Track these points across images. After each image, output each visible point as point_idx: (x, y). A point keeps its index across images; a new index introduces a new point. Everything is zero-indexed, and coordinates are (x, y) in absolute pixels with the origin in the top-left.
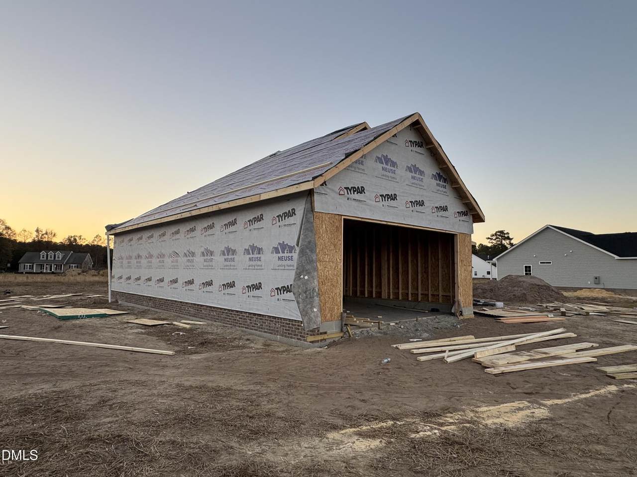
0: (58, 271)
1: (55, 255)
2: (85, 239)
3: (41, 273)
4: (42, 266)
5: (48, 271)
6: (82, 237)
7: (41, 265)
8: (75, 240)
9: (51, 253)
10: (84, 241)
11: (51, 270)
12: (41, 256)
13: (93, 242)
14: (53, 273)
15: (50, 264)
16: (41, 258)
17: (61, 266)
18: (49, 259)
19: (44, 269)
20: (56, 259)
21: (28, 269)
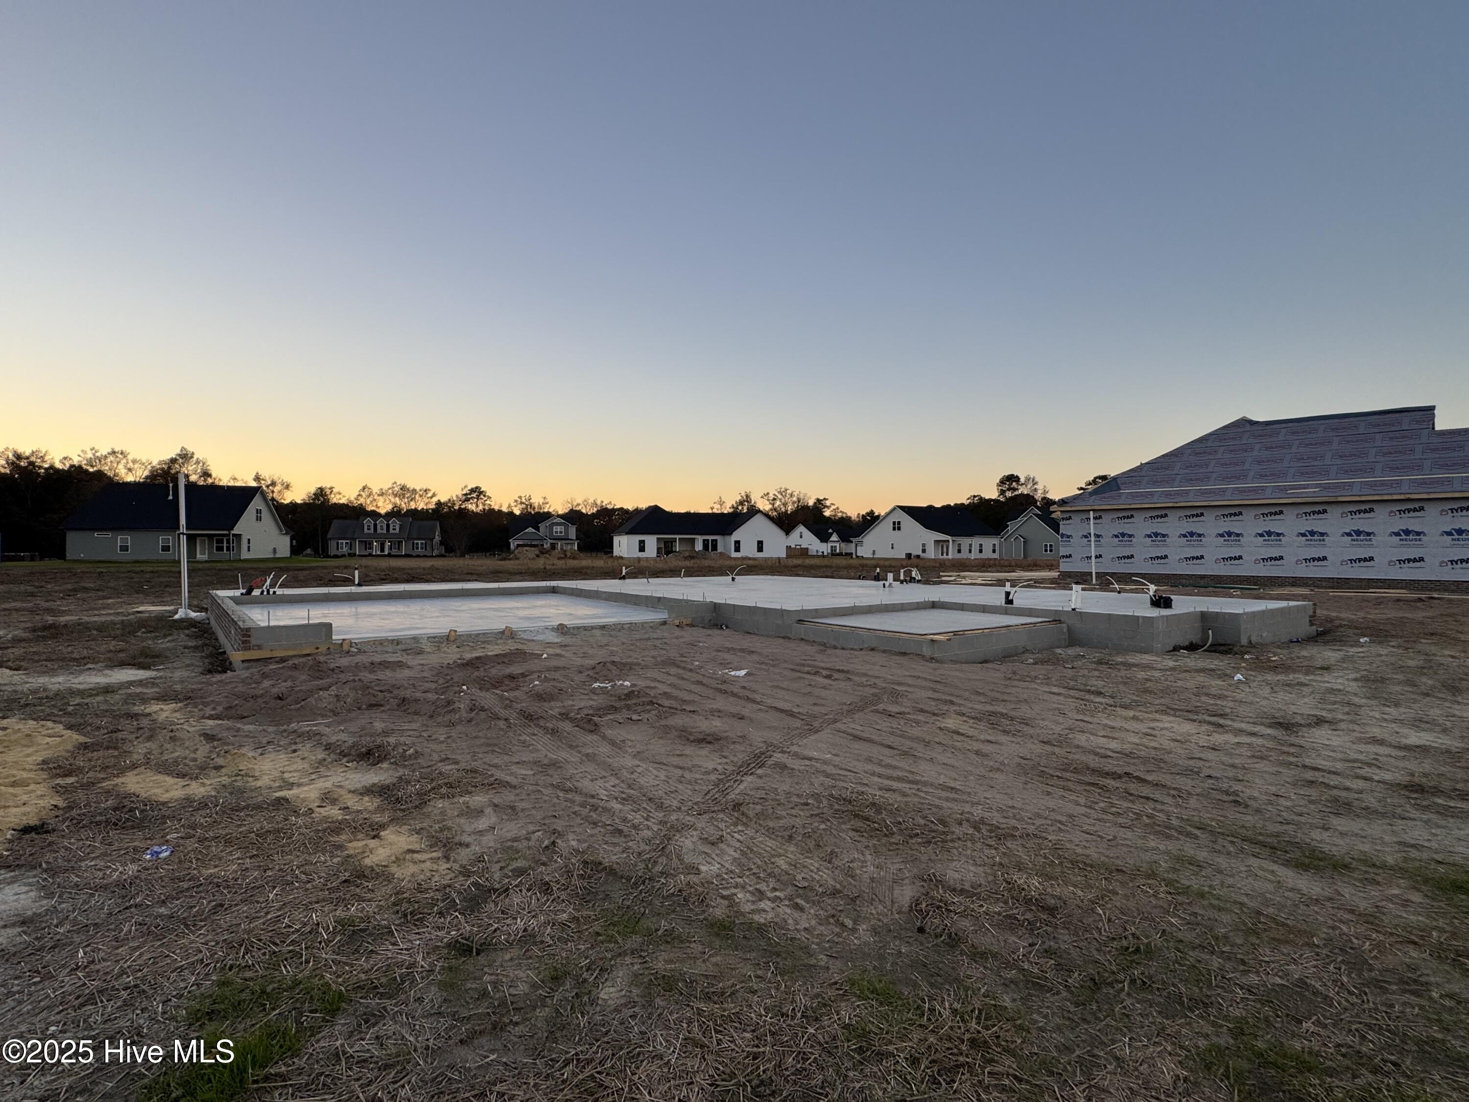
0: (394, 552)
4: (367, 545)
5: (379, 553)
7: (366, 542)
9: (382, 522)
11: (382, 550)
12: (366, 528)
15: (382, 539)
16: (366, 531)
17: (400, 543)
18: (379, 531)
19: (371, 548)
20: (391, 531)
21: (345, 550)
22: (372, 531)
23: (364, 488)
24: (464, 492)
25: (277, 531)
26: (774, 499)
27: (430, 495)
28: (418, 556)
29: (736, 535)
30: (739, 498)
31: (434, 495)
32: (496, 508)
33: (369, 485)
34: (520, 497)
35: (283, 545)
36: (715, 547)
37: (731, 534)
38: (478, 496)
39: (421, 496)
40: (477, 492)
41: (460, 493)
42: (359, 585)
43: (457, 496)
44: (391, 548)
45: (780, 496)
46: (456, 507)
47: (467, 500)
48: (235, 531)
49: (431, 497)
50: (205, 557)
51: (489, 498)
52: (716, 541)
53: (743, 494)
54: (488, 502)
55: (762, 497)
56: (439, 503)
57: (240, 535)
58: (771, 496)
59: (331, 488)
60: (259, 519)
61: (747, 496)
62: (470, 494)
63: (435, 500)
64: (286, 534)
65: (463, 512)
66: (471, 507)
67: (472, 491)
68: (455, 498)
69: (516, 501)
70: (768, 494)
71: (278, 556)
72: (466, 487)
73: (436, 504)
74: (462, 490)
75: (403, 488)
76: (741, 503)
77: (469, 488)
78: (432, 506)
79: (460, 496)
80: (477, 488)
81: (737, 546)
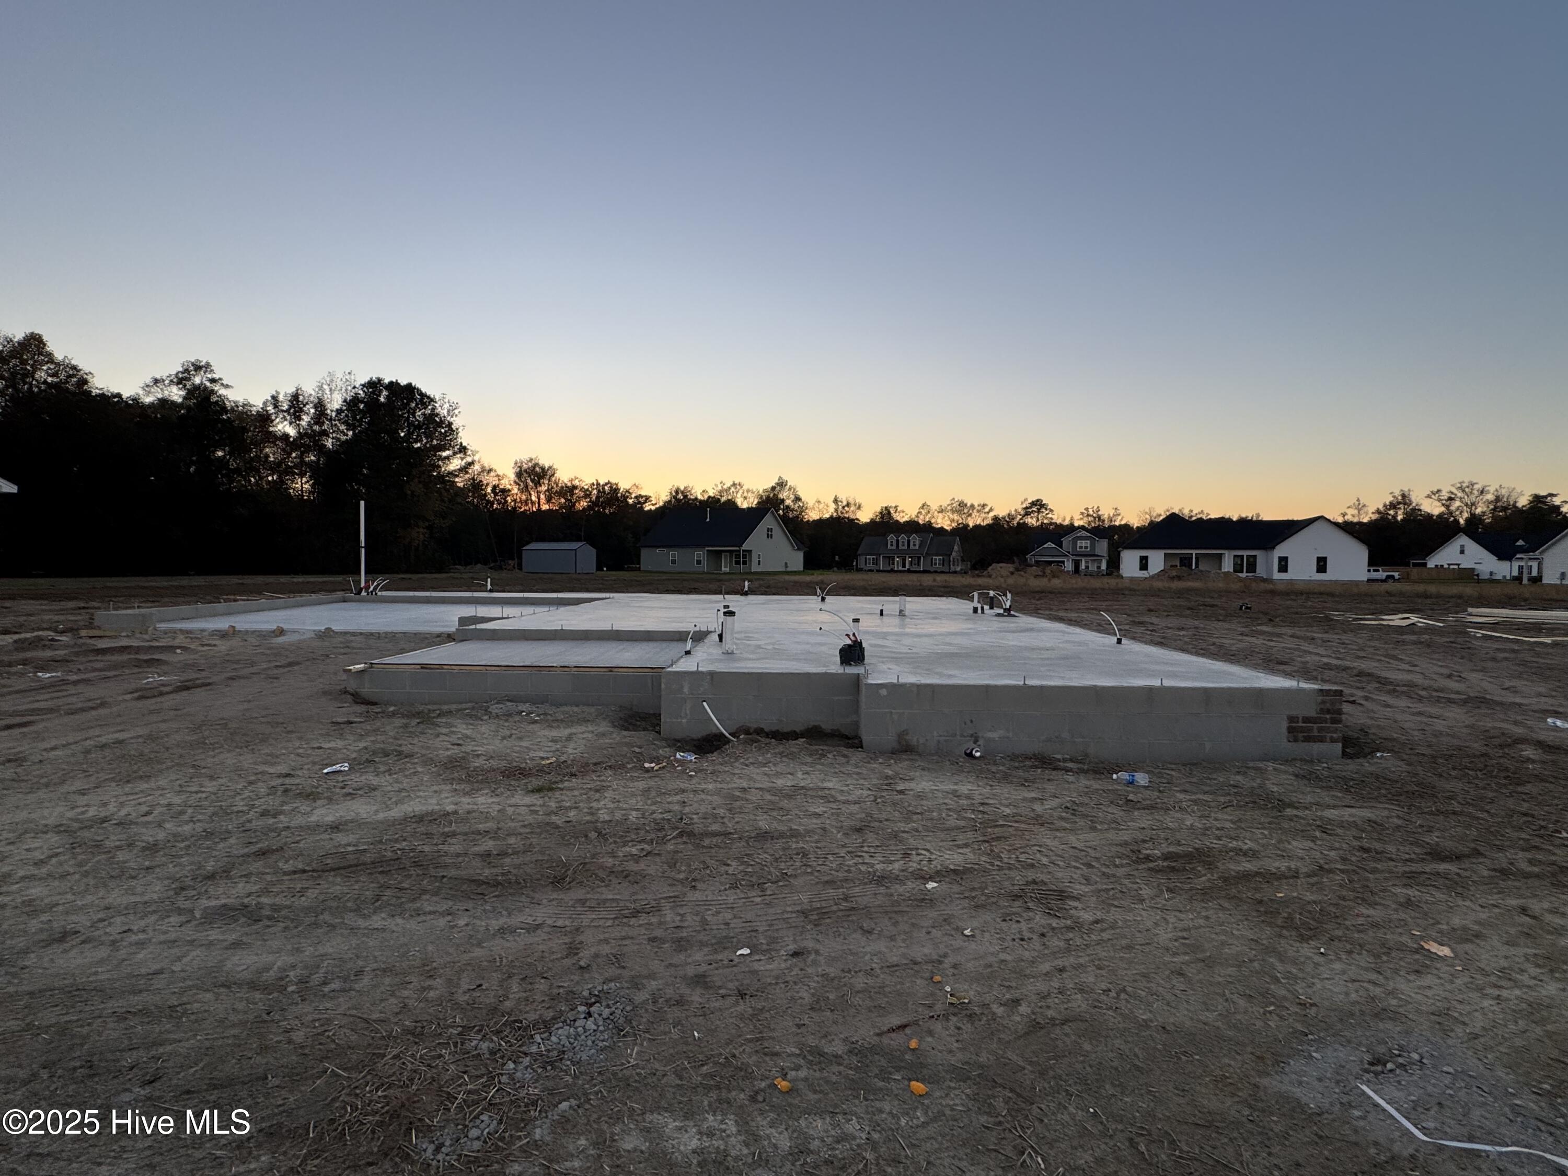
0: (914, 568)
1: (909, 541)
2: (903, 512)
3: (892, 571)
4: (890, 560)
5: (900, 568)
6: (899, 509)
7: (889, 557)
8: (889, 513)
9: (903, 538)
10: (902, 514)
11: (904, 566)
12: (889, 543)
13: (917, 516)
14: (909, 571)
15: (903, 555)
16: (889, 547)
17: (919, 558)
18: (901, 547)
19: (893, 564)
20: (912, 547)
21: (871, 566)
22: (894, 547)
23: (923, 505)
24: (1024, 506)
25: (790, 548)
26: (1450, 499)
27: (987, 510)
28: (936, 572)
29: (1281, 550)
30: (1389, 499)
31: (991, 510)
32: (1059, 521)
33: (928, 503)
34: (1087, 509)
35: (796, 560)
36: (1252, 567)
37: (1274, 548)
38: (1039, 509)
39: (978, 511)
40: (1039, 505)
41: (1020, 507)
42: (491, 591)
43: (1016, 510)
44: (911, 563)
45: (1460, 494)
46: (1015, 523)
47: (1027, 514)
48: (745, 547)
49: (988, 513)
50: (727, 570)
51: (1051, 511)
52: (1255, 557)
53: (1397, 493)
54: (1050, 516)
55: (1429, 497)
56: (996, 518)
57: (750, 551)
58: (1445, 495)
59: (896, 507)
60: (770, 536)
61: (1404, 496)
62: (1030, 508)
63: (992, 514)
64: (799, 549)
65: (1022, 526)
66: (1031, 521)
67: (1033, 504)
68: (1013, 512)
69: (1082, 513)
70: (1439, 491)
71: (788, 569)
72: (1026, 500)
73: (993, 519)
74: (1022, 503)
75: (962, 504)
76: (1393, 506)
77: (1030, 501)
78: (989, 521)
79: (1020, 510)
80: (1038, 501)
81: (1283, 565)
